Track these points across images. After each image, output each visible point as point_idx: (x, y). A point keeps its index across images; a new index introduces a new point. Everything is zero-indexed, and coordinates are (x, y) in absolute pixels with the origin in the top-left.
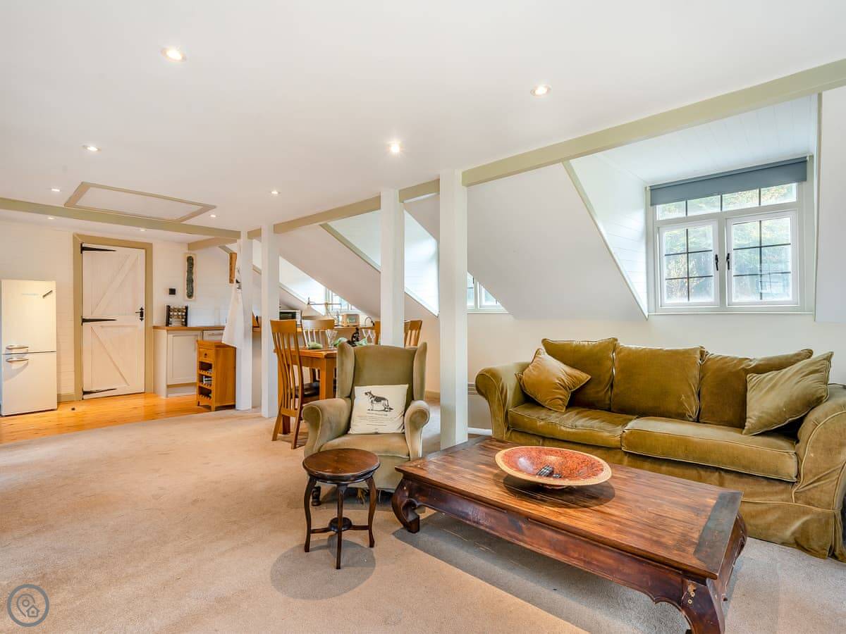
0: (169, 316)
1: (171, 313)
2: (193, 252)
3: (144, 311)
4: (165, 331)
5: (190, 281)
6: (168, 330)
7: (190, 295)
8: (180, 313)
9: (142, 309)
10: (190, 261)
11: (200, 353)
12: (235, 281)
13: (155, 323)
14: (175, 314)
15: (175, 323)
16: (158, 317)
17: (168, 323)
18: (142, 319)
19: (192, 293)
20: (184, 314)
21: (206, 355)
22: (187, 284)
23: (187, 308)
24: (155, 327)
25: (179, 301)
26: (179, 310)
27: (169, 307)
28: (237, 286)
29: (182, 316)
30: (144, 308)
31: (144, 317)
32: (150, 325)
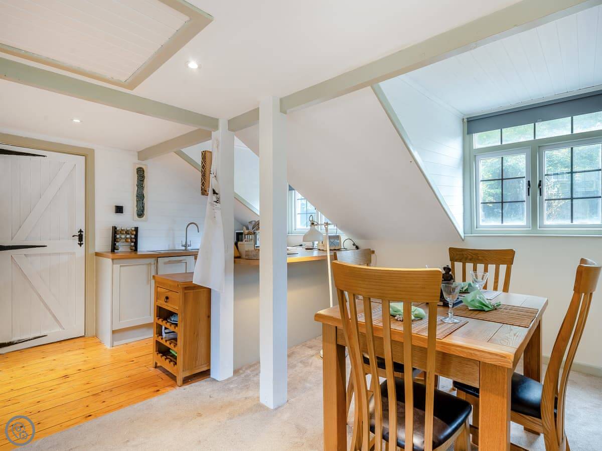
0: (115, 240)
1: (118, 236)
2: (144, 162)
3: (84, 234)
4: (110, 260)
5: (140, 197)
6: (113, 259)
7: (141, 214)
8: (128, 236)
9: (81, 231)
10: (141, 173)
11: (158, 296)
12: (210, 192)
13: (97, 250)
14: (123, 236)
15: (123, 247)
16: (101, 242)
17: (114, 249)
18: (81, 244)
19: (143, 211)
20: (133, 236)
21: (167, 298)
22: (137, 201)
23: (136, 229)
24: (97, 254)
25: (127, 221)
26: (127, 232)
27: (115, 228)
28: (214, 198)
29: (131, 238)
30: (83, 230)
31: (84, 242)
32: (92, 251)
